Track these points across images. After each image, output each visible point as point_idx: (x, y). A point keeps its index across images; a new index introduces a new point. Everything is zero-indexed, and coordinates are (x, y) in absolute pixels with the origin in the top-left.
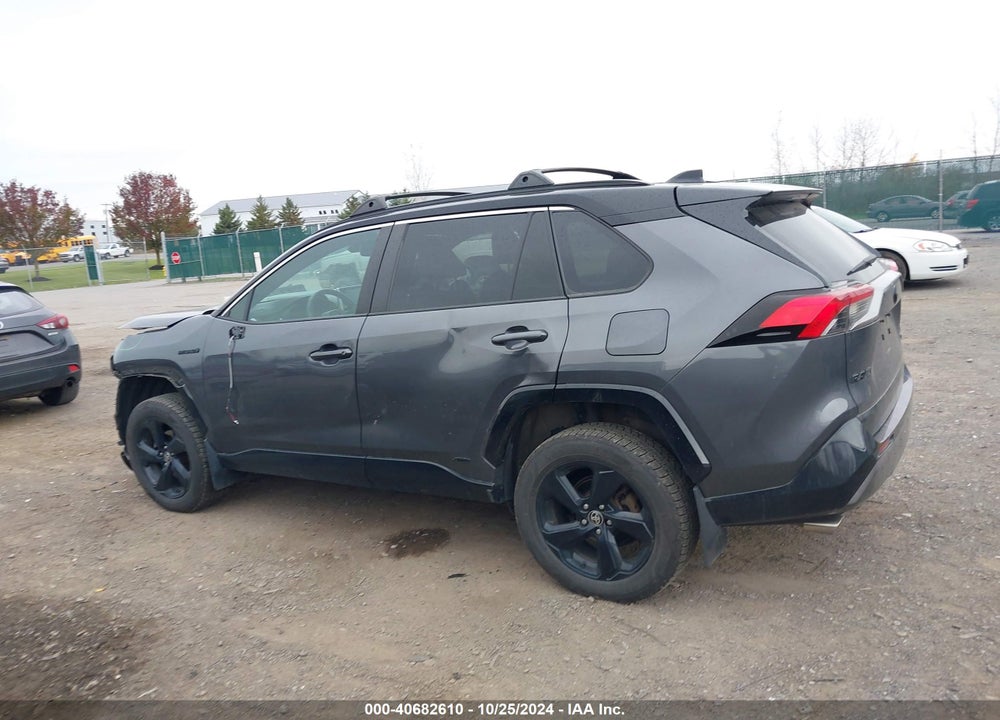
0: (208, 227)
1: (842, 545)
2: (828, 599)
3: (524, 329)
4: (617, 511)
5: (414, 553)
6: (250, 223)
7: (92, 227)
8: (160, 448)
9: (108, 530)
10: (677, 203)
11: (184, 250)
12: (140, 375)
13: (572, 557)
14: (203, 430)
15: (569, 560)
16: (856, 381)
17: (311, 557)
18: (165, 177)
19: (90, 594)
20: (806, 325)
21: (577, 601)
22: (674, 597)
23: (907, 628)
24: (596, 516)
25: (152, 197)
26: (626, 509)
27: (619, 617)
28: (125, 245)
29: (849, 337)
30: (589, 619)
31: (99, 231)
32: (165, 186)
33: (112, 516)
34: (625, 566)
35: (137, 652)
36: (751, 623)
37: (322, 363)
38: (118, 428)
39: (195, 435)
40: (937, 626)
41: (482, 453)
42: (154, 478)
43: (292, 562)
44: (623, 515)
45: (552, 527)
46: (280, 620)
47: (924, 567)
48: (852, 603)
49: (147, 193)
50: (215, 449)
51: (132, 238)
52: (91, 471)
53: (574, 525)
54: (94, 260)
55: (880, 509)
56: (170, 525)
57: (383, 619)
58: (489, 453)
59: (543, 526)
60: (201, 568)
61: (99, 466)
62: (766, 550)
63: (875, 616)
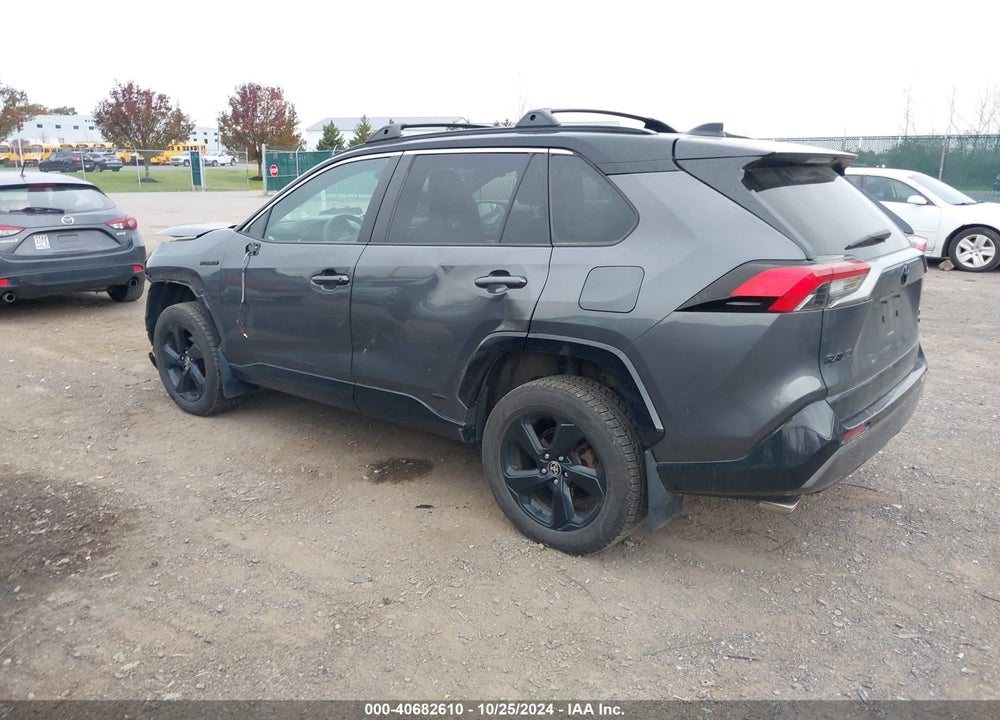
0: (311, 142)
1: (815, 528)
2: (776, 580)
3: (506, 273)
4: (573, 464)
5: (394, 479)
6: (352, 142)
7: (205, 134)
8: (182, 353)
9: (128, 423)
10: (673, 155)
11: (283, 164)
12: (167, 282)
13: (529, 503)
14: (218, 340)
15: (527, 506)
16: (830, 362)
17: (297, 472)
18: (273, 90)
19: (91, 480)
20: (777, 298)
21: (527, 546)
22: (624, 556)
23: (846, 619)
24: (555, 467)
25: (259, 109)
26: (584, 463)
27: (562, 567)
28: (230, 154)
29: (827, 316)
30: (533, 565)
31: (211, 138)
32: (272, 99)
33: (135, 411)
34: (577, 519)
35: (113, 538)
36: (690, 592)
37: (322, 287)
38: (147, 330)
39: (211, 344)
40: (879, 621)
41: (457, 393)
42: (175, 379)
43: (279, 474)
44: (580, 469)
45: (514, 472)
46: (249, 527)
47: (891, 561)
48: (801, 585)
49: (255, 103)
50: (227, 359)
51: (237, 148)
52: (131, 367)
53: (535, 472)
54: (199, 166)
55: (872, 496)
56: (182, 426)
57: (341, 538)
58: (463, 393)
59: (505, 470)
60: (195, 469)
61: (141, 363)
62: (736, 522)
63: (818, 602)
